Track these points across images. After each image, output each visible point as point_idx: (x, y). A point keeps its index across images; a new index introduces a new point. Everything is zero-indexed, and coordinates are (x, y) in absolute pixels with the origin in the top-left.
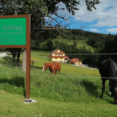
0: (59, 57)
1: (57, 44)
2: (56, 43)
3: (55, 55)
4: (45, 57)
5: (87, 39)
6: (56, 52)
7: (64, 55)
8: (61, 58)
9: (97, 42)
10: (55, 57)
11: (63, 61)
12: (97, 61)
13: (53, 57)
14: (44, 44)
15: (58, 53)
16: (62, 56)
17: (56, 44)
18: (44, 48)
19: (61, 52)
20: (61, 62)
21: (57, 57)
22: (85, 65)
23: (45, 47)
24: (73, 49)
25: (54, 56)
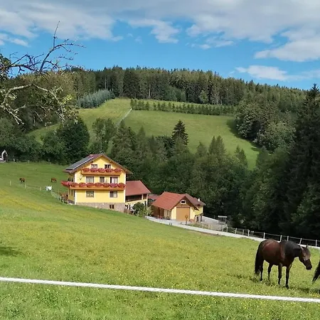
0: (102, 188)
1: (104, 132)
2: (101, 127)
3: (84, 180)
4: (50, 188)
5: (232, 111)
6: (90, 167)
7: (122, 179)
8: (112, 192)
9: (272, 125)
10: (86, 188)
11: (121, 204)
12: (260, 204)
13: (77, 187)
14: (51, 133)
15: (99, 170)
16: (116, 185)
17: (98, 132)
18: (49, 149)
19: (112, 167)
20: (112, 206)
21: (93, 188)
22: (217, 218)
23: (53, 144)
24: (169, 155)
25: (81, 185)
